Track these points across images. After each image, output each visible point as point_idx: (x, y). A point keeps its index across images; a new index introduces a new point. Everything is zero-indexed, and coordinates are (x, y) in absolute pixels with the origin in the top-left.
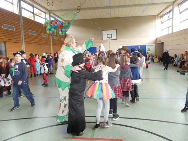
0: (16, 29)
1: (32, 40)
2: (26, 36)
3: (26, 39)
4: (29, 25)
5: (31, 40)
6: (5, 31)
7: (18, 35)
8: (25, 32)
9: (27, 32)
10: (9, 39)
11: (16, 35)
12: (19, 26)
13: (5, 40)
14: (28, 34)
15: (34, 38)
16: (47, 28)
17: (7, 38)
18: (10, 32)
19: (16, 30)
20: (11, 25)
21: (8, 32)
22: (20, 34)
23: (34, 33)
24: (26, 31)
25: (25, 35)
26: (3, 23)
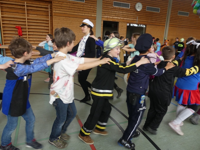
0: (162, 10)
1: (181, 23)
2: (173, 18)
3: (171, 22)
4: (181, 4)
5: (179, 22)
6: (148, 14)
7: (163, 17)
8: (172, 13)
9: (176, 14)
10: (151, 21)
11: (160, 17)
12: (166, 7)
13: (146, 23)
14: (176, 16)
15: (185, 20)
16: (194, 7)
17: (149, 21)
18: (153, 14)
19: (161, 12)
20: (157, 7)
21: (152, 14)
22: (165, 16)
23: (187, 14)
24: (174, 12)
25: (171, 17)
26: (148, 5)
